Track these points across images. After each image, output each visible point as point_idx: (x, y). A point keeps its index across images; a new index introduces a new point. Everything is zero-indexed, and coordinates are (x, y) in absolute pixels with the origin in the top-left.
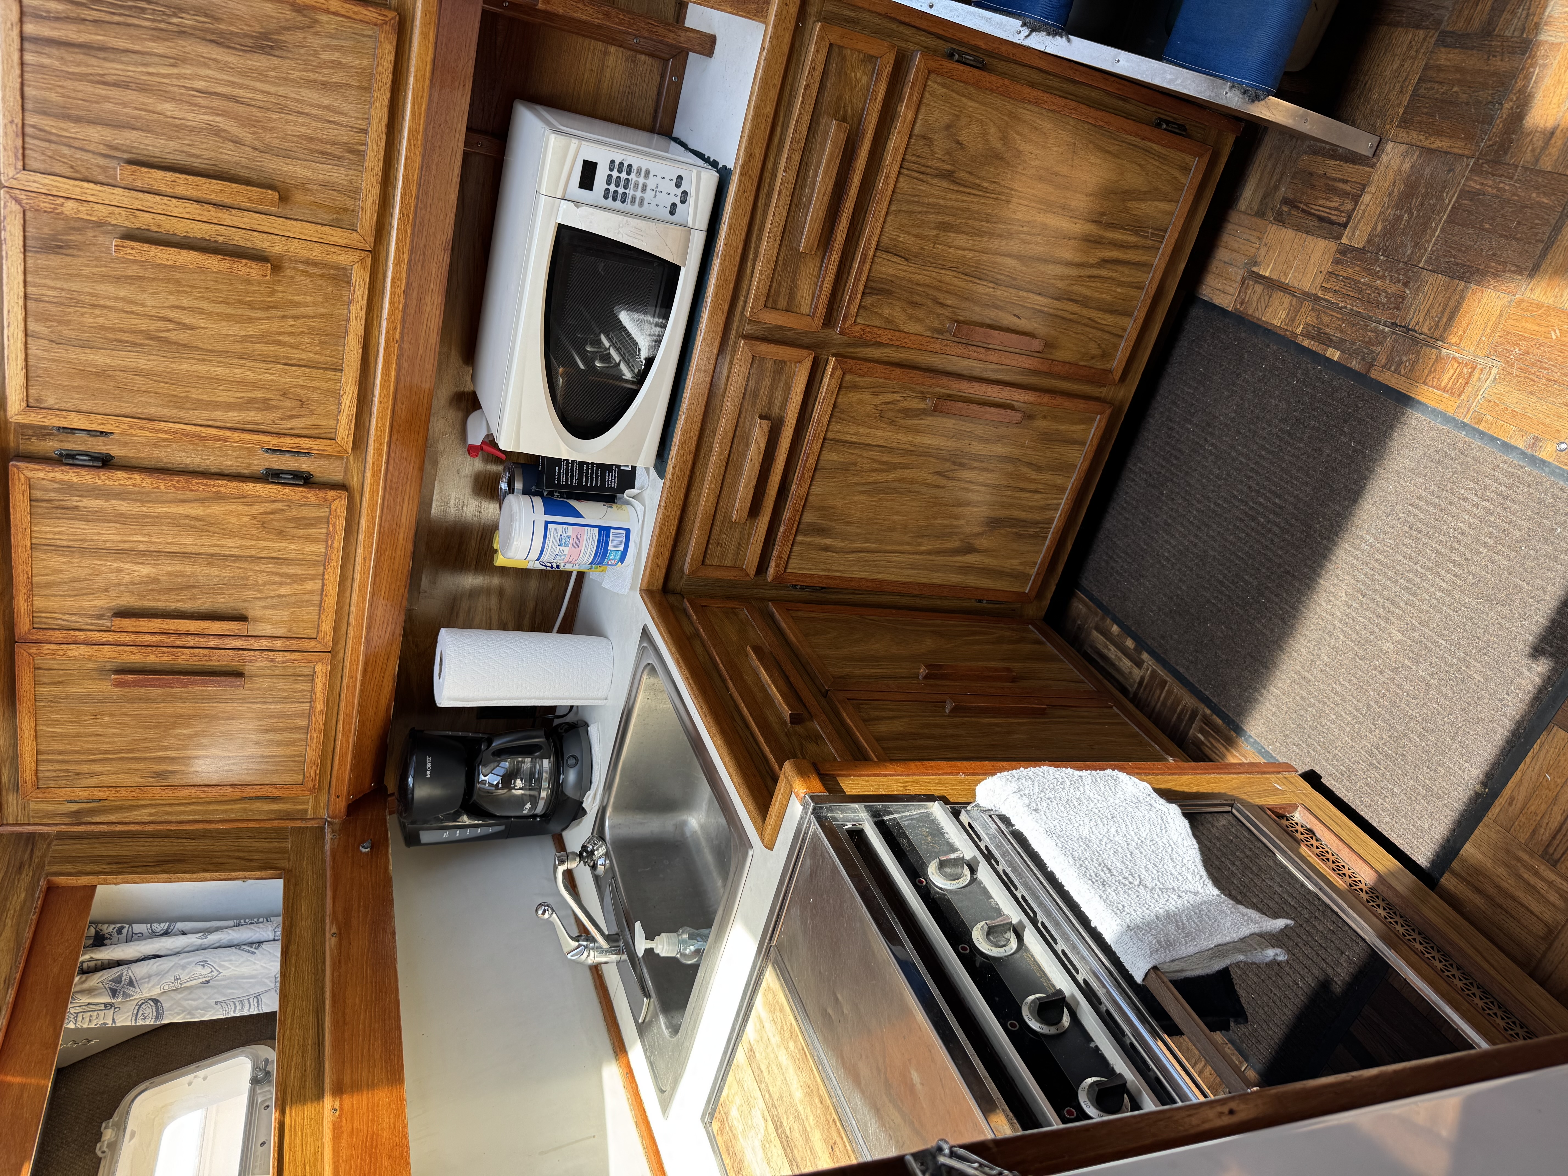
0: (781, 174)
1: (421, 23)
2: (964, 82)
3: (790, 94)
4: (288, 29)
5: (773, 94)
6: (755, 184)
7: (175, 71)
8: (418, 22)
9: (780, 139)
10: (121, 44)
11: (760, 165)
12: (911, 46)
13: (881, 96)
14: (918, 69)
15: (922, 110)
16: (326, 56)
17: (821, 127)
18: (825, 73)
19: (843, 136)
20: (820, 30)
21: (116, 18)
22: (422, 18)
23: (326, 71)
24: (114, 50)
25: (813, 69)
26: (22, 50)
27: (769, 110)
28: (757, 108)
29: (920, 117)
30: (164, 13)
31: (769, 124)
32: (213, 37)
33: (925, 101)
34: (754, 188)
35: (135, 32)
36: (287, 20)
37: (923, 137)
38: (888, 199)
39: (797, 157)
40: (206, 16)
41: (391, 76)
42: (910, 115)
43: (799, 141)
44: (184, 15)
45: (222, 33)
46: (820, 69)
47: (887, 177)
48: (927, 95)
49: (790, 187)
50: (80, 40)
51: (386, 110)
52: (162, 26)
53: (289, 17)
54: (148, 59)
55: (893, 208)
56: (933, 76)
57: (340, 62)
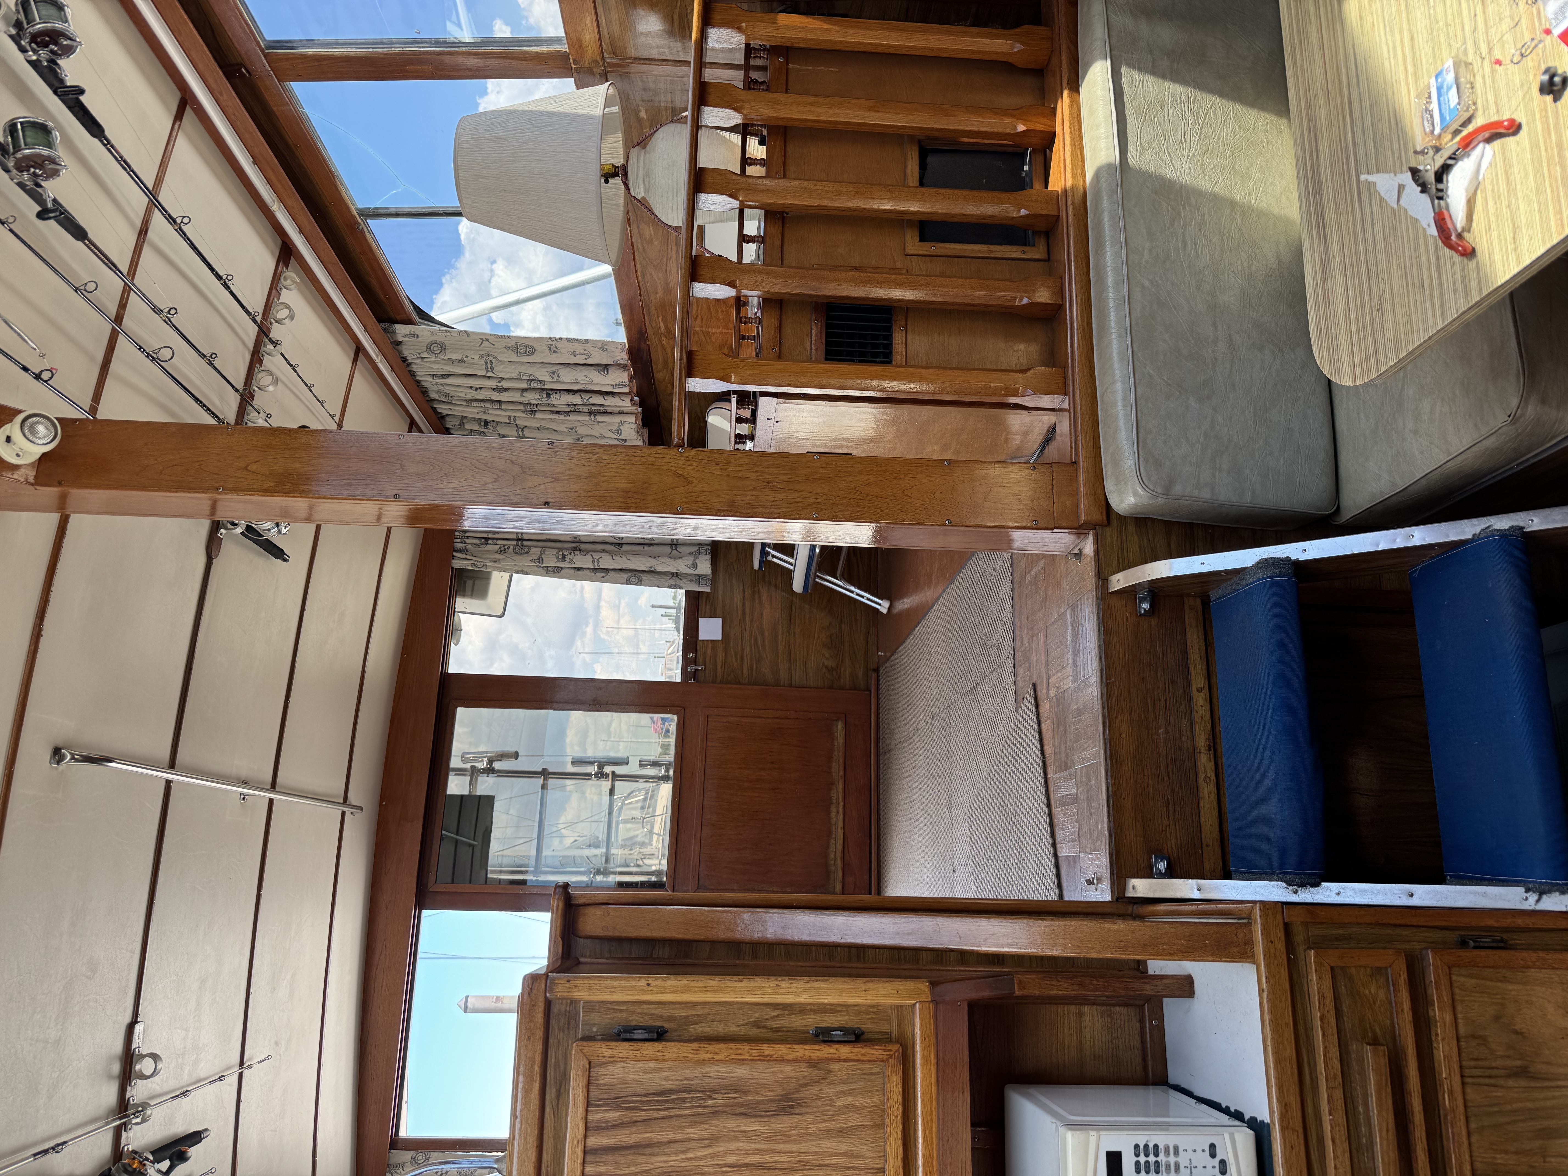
0: (1326, 1119)
1: (922, 1047)
2: (1493, 967)
3: (1306, 1029)
4: (805, 1085)
5: (1289, 1033)
6: (1301, 1136)
7: (710, 1151)
8: (918, 1048)
9: (1311, 1079)
10: (666, 1136)
11: (1299, 1114)
12: (1417, 946)
13: (1406, 1005)
14: (1436, 968)
15: (1459, 1008)
16: (840, 1103)
17: (1353, 1056)
18: (1336, 998)
19: (1384, 1061)
20: (1315, 957)
21: (662, 1114)
22: (921, 1042)
23: (840, 1118)
24: (660, 1144)
25: (1322, 998)
26: (584, 1163)
27: (1290, 1051)
28: (1276, 1053)
29: (1460, 1016)
30: (701, 1099)
31: (1295, 1066)
32: (742, 1110)
33: (1457, 998)
34: (1302, 1141)
35: (676, 1122)
36: (804, 1077)
37: (1474, 1037)
38: (1463, 1118)
39: (1338, 1094)
40: (736, 1091)
41: (901, 1108)
42: (1448, 1018)
43: (1335, 1076)
44: (717, 1096)
45: (749, 1105)
46: (1330, 995)
47: (1451, 1093)
48: (1457, 991)
49: (1343, 1130)
50: (633, 1141)
51: (900, 1143)
52: (699, 1110)
53: (806, 1074)
54: (688, 1145)
55: (1473, 1126)
56: (1455, 970)
57: (853, 1105)
